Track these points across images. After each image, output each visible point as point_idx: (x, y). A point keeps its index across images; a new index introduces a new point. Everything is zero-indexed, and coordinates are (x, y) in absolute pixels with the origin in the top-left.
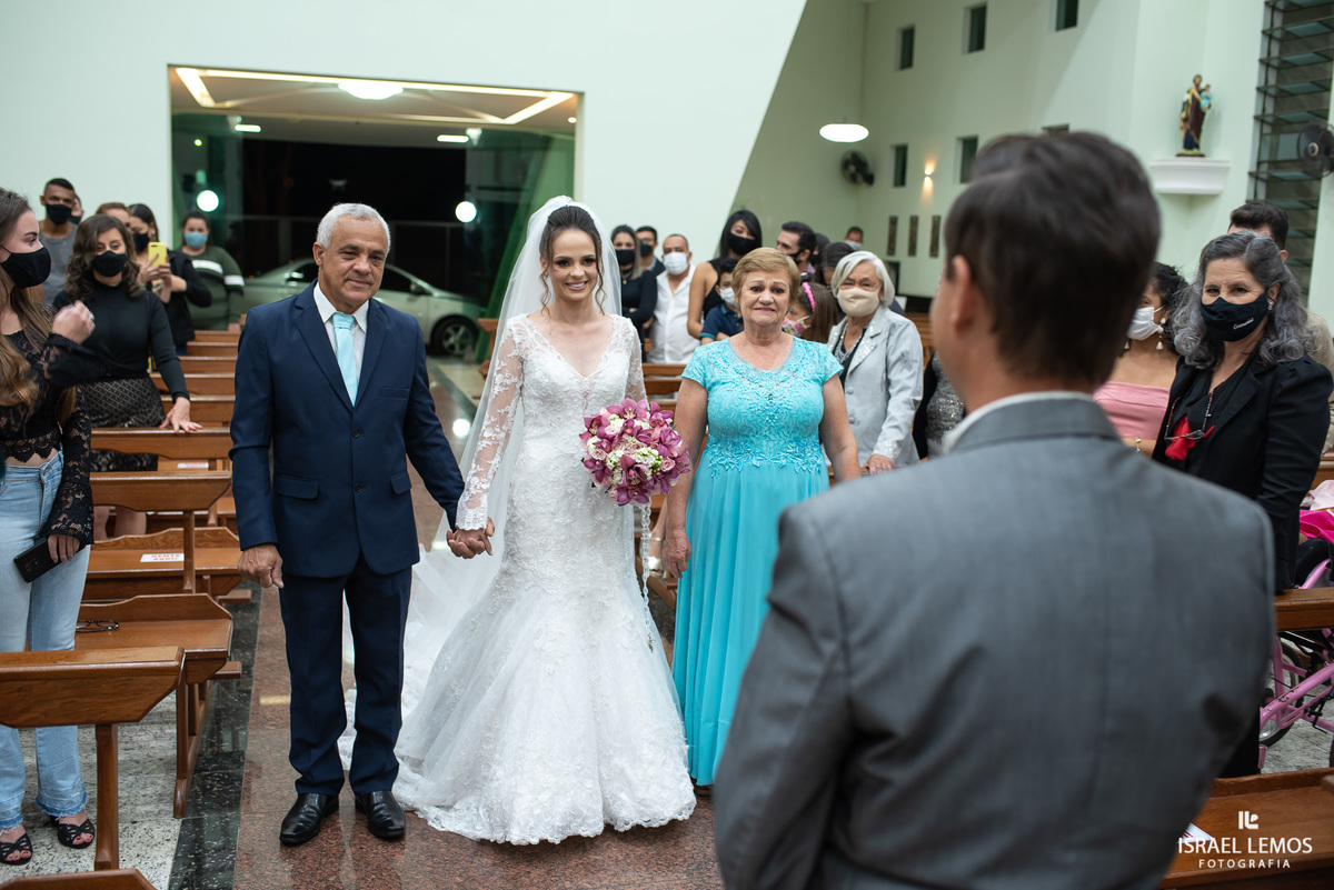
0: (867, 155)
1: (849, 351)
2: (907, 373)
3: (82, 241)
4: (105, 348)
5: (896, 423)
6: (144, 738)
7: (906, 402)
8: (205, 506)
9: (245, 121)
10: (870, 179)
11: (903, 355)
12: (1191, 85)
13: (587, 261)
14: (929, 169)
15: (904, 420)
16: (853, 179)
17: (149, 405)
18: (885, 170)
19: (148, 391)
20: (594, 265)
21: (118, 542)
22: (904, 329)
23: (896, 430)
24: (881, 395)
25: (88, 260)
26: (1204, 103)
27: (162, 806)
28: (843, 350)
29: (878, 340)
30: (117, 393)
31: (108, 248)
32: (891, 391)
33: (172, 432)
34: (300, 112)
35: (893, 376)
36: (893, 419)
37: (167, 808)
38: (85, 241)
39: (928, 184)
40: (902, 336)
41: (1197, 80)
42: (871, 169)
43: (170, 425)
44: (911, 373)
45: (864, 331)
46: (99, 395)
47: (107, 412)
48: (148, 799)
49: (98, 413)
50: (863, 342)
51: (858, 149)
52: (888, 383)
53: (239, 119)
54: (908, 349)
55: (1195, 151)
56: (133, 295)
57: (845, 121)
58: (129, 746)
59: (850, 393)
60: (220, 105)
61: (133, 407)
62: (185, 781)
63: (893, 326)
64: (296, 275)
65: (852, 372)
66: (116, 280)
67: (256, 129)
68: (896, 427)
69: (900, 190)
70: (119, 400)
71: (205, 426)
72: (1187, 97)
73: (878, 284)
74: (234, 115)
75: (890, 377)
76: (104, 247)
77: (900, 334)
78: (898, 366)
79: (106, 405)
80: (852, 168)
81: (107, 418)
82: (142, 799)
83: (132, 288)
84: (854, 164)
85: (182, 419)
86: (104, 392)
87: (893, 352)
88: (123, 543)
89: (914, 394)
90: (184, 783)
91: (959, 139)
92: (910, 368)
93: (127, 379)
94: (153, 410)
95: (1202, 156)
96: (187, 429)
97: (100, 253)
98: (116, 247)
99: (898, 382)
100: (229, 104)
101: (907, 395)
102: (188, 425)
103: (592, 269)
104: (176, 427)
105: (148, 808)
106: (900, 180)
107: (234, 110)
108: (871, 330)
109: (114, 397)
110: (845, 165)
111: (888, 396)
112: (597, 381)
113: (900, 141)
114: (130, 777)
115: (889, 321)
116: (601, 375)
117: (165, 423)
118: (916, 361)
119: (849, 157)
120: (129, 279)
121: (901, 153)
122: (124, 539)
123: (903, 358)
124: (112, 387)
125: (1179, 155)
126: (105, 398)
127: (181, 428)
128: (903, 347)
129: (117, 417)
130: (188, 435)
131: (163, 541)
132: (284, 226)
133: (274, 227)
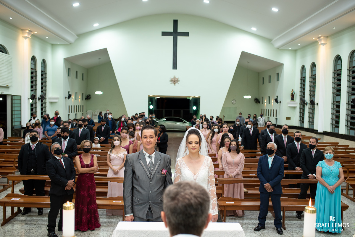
12: (292, 90)
13: (197, 143)
14: (265, 102)
16: (256, 102)
18: (261, 101)
20: (198, 144)
26: (294, 93)
39: (265, 103)
41: (293, 90)
42: (259, 101)
55: (293, 100)
57: (247, 95)
64: (165, 120)
72: (291, 92)
95: (294, 101)
103: (198, 145)
106: (263, 103)
110: (255, 100)
112: (198, 176)
113: (263, 96)
116: (199, 174)
121: (263, 98)
125: (291, 101)
132: (164, 111)
133: (162, 110)
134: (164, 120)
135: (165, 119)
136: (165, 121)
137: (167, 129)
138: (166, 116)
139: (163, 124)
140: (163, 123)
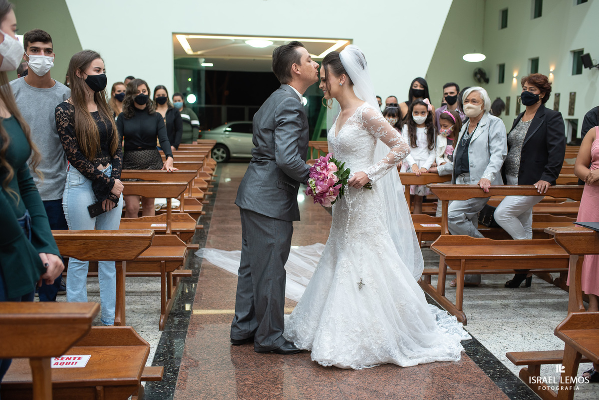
0: (485, 69)
1: (471, 134)
2: (499, 143)
3: (131, 90)
4: (139, 136)
5: (493, 165)
6: (150, 301)
7: (499, 156)
8: (176, 196)
9: (206, 61)
10: (487, 81)
11: (497, 134)
14: (515, 74)
15: (498, 164)
16: (479, 80)
17: (157, 161)
18: (494, 76)
19: (156, 155)
21: (142, 219)
22: (497, 122)
23: (493, 168)
24: (486, 154)
25: (133, 97)
27: (154, 326)
28: (468, 134)
29: (484, 128)
30: (143, 156)
31: (141, 92)
32: (491, 152)
33: (166, 171)
34: (229, 55)
35: (492, 144)
36: (492, 163)
37: (156, 327)
38: (132, 90)
39: (514, 81)
40: (496, 126)
42: (487, 76)
43: (165, 169)
44: (501, 142)
45: (478, 124)
46: (136, 157)
47: (139, 164)
48: (149, 323)
49: (135, 164)
50: (477, 129)
51: (481, 66)
52: (489, 148)
53: (203, 60)
54: (499, 131)
56: (151, 113)
57: (475, 52)
58: (143, 303)
59: (471, 153)
60: (196, 53)
61: (150, 162)
62: (164, 315)
63: (492, 121)
64: (229, 129)
65: (472, 143)
66: (144, 106)
67: (211, 65)
68: (493, 167)
69: (501, 85)
70: (144, 159)
71: (179, 169)
73: (481, 101)
74: (201, 58)
75: (490, 145)
76: (140, 92)
77: (495, 125)
78: (494, 141)
79: (139, 161)
80: (479, 76)
81: (139, 167)
82: (146, 323)
83: (150, 110)
84: (479, 74)
85: (170, 166)
86: (137, 155)
87: (492, 133)
88: (144, 219)
89: (502, 152)
90: (163, 316)
91: (529, 59)
92: (500, 140)
93: (147, 149)
94: (158, 164)
96: (172, 170)
97: (138, 95)
98: (145, 92)
99: (495, 147)
100: (199, 53)
101: (499, 153)
102: (172, 169)
104: (168, 169)
105: (149, 327)
106: (502, 80)
107: (201, 55)
108: (481, 124)
109: (142, 157)
110: (475, 74)
111: (490, 155)
113: (501, 62)
114: (142, 315)
115: (490, 119)
117: (163, 168)
118: (504, 137)
119: (477, 70)
120: (148, 106)
121: (502, 68)
122: (144, 218)
123: (497, 136)
124: (141, 153)
126: (138, 158)
127: (170, 170)
128: (497, 131)
129: (143, 166)
130: (172, 172)
131: (161, 219)
132: (224, 109)
133: (219, 110)
134: (226, 131)
135: (229, 127)
136: (227, 133)
137: (235, 155)
138: (229, 120)
139: (222, 141)
140: (222, 138)
